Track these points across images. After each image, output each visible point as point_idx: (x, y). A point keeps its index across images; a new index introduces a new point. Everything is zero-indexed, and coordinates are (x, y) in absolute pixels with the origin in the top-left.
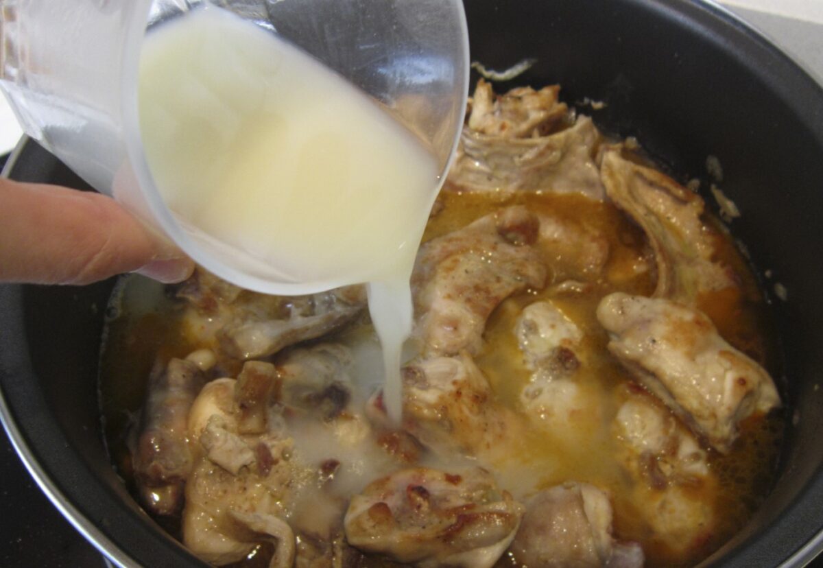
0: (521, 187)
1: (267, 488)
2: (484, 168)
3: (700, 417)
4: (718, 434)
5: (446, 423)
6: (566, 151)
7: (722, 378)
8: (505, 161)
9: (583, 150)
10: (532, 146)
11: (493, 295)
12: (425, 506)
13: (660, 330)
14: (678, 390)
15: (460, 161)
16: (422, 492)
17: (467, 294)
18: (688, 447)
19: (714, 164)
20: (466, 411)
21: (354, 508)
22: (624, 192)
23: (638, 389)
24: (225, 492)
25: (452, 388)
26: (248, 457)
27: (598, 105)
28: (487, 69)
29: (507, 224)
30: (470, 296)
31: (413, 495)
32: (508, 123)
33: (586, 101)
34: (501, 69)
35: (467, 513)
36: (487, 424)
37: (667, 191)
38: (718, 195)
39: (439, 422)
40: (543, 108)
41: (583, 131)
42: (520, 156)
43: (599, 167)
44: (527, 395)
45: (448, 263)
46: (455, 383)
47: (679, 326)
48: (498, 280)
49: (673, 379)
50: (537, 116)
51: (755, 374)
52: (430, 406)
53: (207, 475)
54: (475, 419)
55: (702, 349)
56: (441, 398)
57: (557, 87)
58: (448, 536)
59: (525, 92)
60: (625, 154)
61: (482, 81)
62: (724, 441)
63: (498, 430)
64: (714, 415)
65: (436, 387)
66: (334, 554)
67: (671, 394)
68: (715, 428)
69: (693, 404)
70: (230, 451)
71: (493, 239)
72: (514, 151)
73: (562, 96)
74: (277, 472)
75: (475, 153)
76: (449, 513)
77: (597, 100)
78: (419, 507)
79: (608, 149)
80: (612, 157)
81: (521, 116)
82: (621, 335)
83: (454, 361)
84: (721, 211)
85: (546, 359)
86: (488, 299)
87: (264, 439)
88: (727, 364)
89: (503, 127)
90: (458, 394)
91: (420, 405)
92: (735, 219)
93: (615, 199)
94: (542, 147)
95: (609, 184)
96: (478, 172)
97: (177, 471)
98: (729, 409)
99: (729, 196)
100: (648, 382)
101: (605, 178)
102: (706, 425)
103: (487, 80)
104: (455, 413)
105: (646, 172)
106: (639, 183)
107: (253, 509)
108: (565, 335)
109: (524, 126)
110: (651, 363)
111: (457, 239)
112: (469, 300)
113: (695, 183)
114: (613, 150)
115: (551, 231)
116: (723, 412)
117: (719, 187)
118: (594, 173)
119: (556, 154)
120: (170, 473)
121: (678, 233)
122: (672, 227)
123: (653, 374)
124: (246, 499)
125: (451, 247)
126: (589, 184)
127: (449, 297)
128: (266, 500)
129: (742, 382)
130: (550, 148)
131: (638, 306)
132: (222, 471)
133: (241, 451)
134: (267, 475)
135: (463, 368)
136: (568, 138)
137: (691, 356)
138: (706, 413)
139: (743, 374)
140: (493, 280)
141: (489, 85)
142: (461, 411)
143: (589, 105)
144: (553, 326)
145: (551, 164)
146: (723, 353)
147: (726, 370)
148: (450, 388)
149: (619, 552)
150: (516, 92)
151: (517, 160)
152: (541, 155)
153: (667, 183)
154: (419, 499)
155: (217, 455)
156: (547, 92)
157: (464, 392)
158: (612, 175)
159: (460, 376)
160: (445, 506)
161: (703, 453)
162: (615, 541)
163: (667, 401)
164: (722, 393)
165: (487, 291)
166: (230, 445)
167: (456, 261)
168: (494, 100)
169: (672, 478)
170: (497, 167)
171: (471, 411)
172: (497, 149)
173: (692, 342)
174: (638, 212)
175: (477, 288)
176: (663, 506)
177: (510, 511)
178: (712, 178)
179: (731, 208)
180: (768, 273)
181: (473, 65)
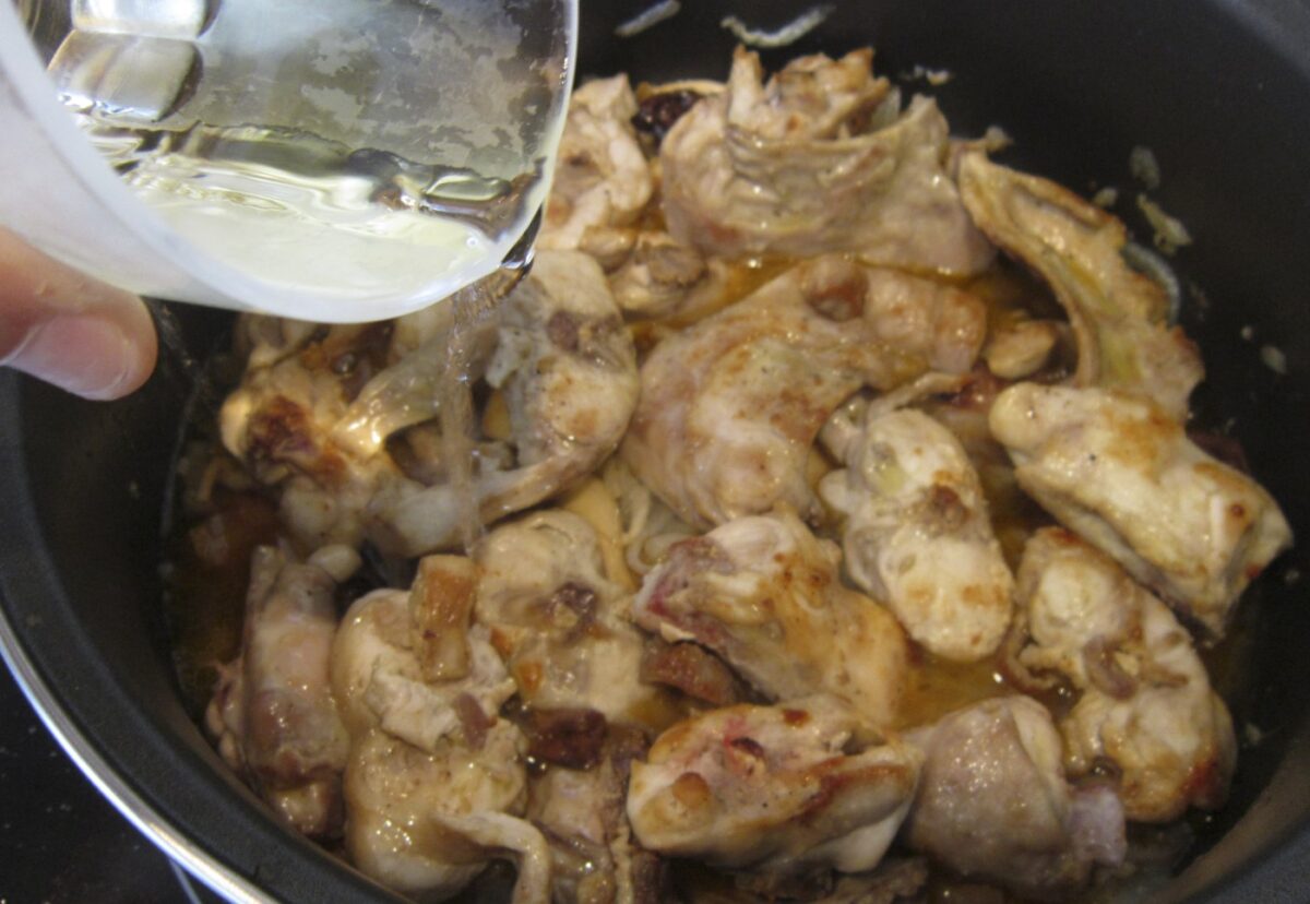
0: (831, 223)
1: (485, 769)
2: (770, 196)
3: (1182, 573)
4: (1210, 599)
5: (774, 626)
6: (903, 155)
7: (1205, 507)
8: (803, 182)
9: (928, 152)
10: (845, 153)
11: (815, 405)
12: (760, 767)
13: (1099, 437)
14: (1140, 533)
15: (727, 186)
16: (749, 745)
17: (773, 407)
18: (1159, 624)
19: (1144, 161)
20: (803, 604)
21: (639, 786)
22: (1000, 214)
23: (1070, 536)
24: (417, 783)
25: (777, 568)
26: (448, 719)
27: (939, 77)
28: (750, 28)
29: (822, 286)
30: (777, 411)
31: (737, 753)
32: (801, 117)
33: (918, 71)
34: (772, 26)
35: (835, 772)
36: (836, 622)
37: (1068, 212)
38: (1151, 211)
39: (761, 627)
40: (851, 89)
41: (926, 121)
42: (829, 171)
43: (955, 180)
44: (890, 567)
45: (732, 358)
46: (779, 558)
47: (1130, 429)
48: (818, 380)
49: (1129, 516)
50: (843, 102)
51: (1254, 497)
52: (744, 602)
53: (382, 759)
54: (818, 615)
55: (1170, 462)
56: (762, 585)
57: (869, 51)
58: (808, 815)
59: (818, 62)
60: (995, 157)
61: (740, 49)
62: (1217, 608)
63: (853, 629)
64: (1202, 569)
65: (747, 568)
66: (615, 866)
67: (1126, 541)
68: (1205, 589)
69: (1165, 553)
70: (419, 712)
71: (800, 313)
72: (820, 162)
73: (878, 67)
74: (497, 739)
75: (752, 172)
76: (801, 774)
77: (936, 69)
78: (751, 771)
79: (966, 150)
80: (974, 163)
81: (816, 104)
82: (1036, 452)
83: (768, 521)
84: (1157, 239)
85: (915, 506)
86: (807, 412)
87: (469, 687)
88: (1210, 485)
89: (791, 125)
90: (787, 576)
91: (731, 600)
92: (1181, 250)
93: (990, 232)
94: (865, 153)
95: (977, 209)
96: (757, 202)
97: (323, 758)
98: (1223, 556)
99: (1170, 210)
100: (1083, 524)
101: (969, 197)
102: (1190, 587)
103: (750, 48)
104: (785, 609)
105: (1033, 182)
106: (1020, 202)
107: (467, 806)
108: (938, 465)
109: (826, 121)
110: (1090, 494)
111: (741, 318)
112: (776, 418)
113: (1108, 195)
114: (975, 150)
115: (886, 293)
116: (1214, 561)
117: (1153, 196)
118: (951, 193)
119: (889, 162)
120: (313, 761)
121: (1089, 280)
122: (1079, 273)
123: (1096, 512)
124: (454, 791)
125: (733, 331)
126: (939, 209)
127: (742, 415)
128: (487, 787)
129: (1237, 511)
130: (877, 153)
131: (1058, 404)
132: (409, 748)
133: (436, 711)
134: (481, 747)
135: (788, 534)
136: (905, 134)
137: (1154, 477)
138: (1191, 566)
139: (1237, 498)
140: (810, 381)
141: (754, 55)
142: (795, 605)
143: (924, 79)
144: (918, 451)
145: (880, 181)
146: (1201, 468)
147: (1209, 494)
148: (771, 568)
149: (1081, 806)
150: (800, 64)
151: (823, 177)
152: (863, 166)
153: (1067, 199)
154: (749, 759)
155: (398, 722)
156: (855, 61)
157: (795, 571)
158: (979, 192)
159: (785, 547)
160: (793, 765)
161: (1183, 632)
162: (1072, 787)
163: (1117, 551)
164: (1207, 529)
165: (805, 402)
166: (417, 702)
167: (745, 355)
168: (764, 80)
169: (1142, 676)
170: (792, 191)
171: (811, 603)
172: (790, 161)
173: (1152, 454)
174: (1032, 251)
175: (786, 397)
176: (1133, 724)
177: (901, 762)
178: (1139, 185)
179: (1174, 231)
180: (1246, 332)
181: (728, 22)
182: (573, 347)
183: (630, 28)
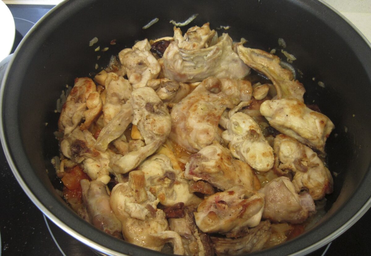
0: (208, 69)
1: (158, 222)
2: (192, 64)
3: (313, 139)
4: (320, 144)
5: (221, 172)
6: (224, 48)
7: (315, 122)
8: (201, 59)
9: (229, 47)
10: (210, 51)
11: (217, 116)
12: (226, 206)
13: (288, 110)
14: (301, 132)
15: (181, 64)
16: (222, 202)
17: (206, 118)
18: (310, 153)
19: (282, 42)
20: (227, 165)
21: (198, 218)
22: (250, 59)
23: (285, 136)
24: (142, 229)
25: (219, 157)
26: (146, 211)
27: (227, 28)
28: (177, 22)
29: (211, 86)
30: (208, 119)
31: (220, 204)
32: (196, 43)
33: (221, 27)
34: (183, 21)
35: (245, 203)
36: (235, 168)
37: (265, 56)
38: (285, 53)
39: (218, 173)
40: (206, 34)
41: (227, 39)
42: (206, 56)
43: (237, 53)
44: (244, 152)
45: (193, 108)
46: (219, 155)
47: (294, 107)
48: (216, 109)
49: (298, 128)
50: (205, 38)
51: (325, 118)
52: (213, 167)
53: (132, 225)
54: (231, 167)
55: (304, 114)
56: (217, 162)
57: (208, 23)
58: (241, 216)
59: (196, 28)
60: (245, 45)
61: (175, 27)
62: (322, 146)
63: (239, 169)
64: (318, 137)
65: (211, 159)
66: (196, 239)
67: (298, 134)
68: (319, 142)
69: (308, 135)
70: (139, 211)
71: (207, 93)
72: (204, 54)
73: (211, 28)
74: (159, 214)
75: (187, 59)
76: (237, 206)
77: (226, 26)
78: (224, 208)
79: (238, 45)
80: (241, 48)
81: (199, 39)
82: (273, 117)
83: (212, 146)
84: (288, 59)
85: (247, 136)
86: (215, 118)
87: (148, 203)
88: (315, 117)
89: (194, 46)
90: (222, 159)
91: (209, 168)
92: (294, 61)
93: (249, 64)
94: (215, 50)
95: (244, 60)
96: (190, 67)
97: (116, 229)
98: (321, 133)
99: (290, 53)
100: (287, 132)
101: (241, 57)
102: (315, 142)
103: (177, 27)
104: (223, 167)
105: (256, 51)
106: (253, 56)
107: (156, 232)
108: (250, 125)
109: (202, 43)
110: (288, 124)
111: (193, 97)
112: (208, 121)
113: (274, 51)
114: (240, 44)
115: (226, 84)
116: (320, 135)
117: (285, 50)
118: (237, 56)
119: (221, 51)
120: (114, 231)
121: (274, 72)
122: (271, 71)
123: (290, 129)
124: (152, 229)
125: (191, 101)
126: (235, 61)
127: (199, 121)
128: (159, 227)
129: (322, 122)
130: (218, 49)
131: (275, 104)
132: (138, 220)
133: (143, 210)
134: (156, 217)
135: (219, 149)
136: (223, 44)
137: (302, 117)
138: (315, 137)
139: (321, 119)
140: (214, 110)
141: (179, 28)
142: (225, 166)
143: (223, 28)
144: (244, 122)
145: (219, 56)
146: (311, 113)
147: (315, 119)
148: (217, 158)
149: (303, 199)
150: (191, 29)
151: (205, 57)
152: (215, 53)
153: (265, 54)
154: (224, 205)
155: (133, 215)
156: (206, 26)
157: (223, 158)
158: (244, 55)
159: (219, 152)
160: (234, 204)
161: (315, 153)
162: (300, 195)
163: (296, 137)
164: (317, 128)
165: (214, 115)
166: (138, 209)
167: (196, 106)
168: (183, 35)
169: (308, 166)
170: (197, 63)
171: (229, 164)
172: (196, 55)
173: (300, 112)
174: (260, 68)
175: (209, 115)
176: (309, 178)
177: (260, 198)
178: (281, 47)
179: (292, 57)
180: (313, 79)
181: (171, 22)
182: (153, 111)
183: (146, 27)
